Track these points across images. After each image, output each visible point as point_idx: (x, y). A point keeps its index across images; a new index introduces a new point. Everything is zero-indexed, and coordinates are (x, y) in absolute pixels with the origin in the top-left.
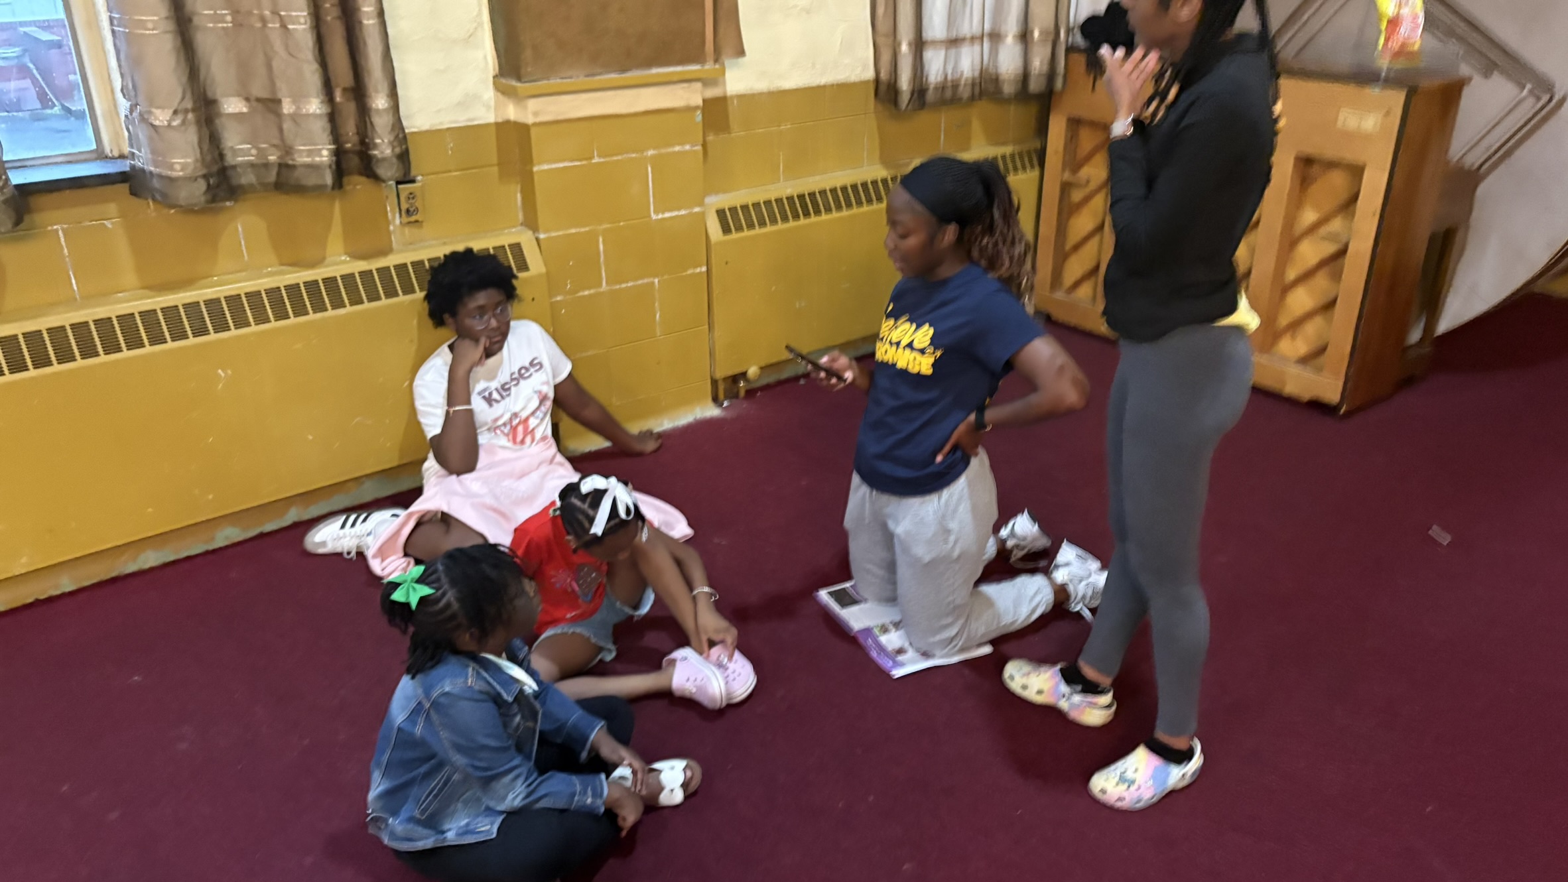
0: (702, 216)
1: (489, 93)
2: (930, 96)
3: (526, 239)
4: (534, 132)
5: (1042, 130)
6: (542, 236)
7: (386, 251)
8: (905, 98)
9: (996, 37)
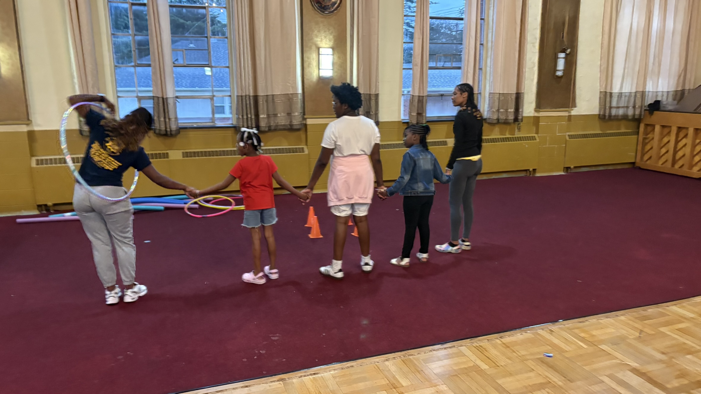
0: (565, 135)
1: (533, 111)
2: (612, 118)
3: (536, 135)
4: (540, 118)
5: (638, 128)
6: (539, 135)
7: (514, 135)
8: (607, 117)
9: (627, 107)
